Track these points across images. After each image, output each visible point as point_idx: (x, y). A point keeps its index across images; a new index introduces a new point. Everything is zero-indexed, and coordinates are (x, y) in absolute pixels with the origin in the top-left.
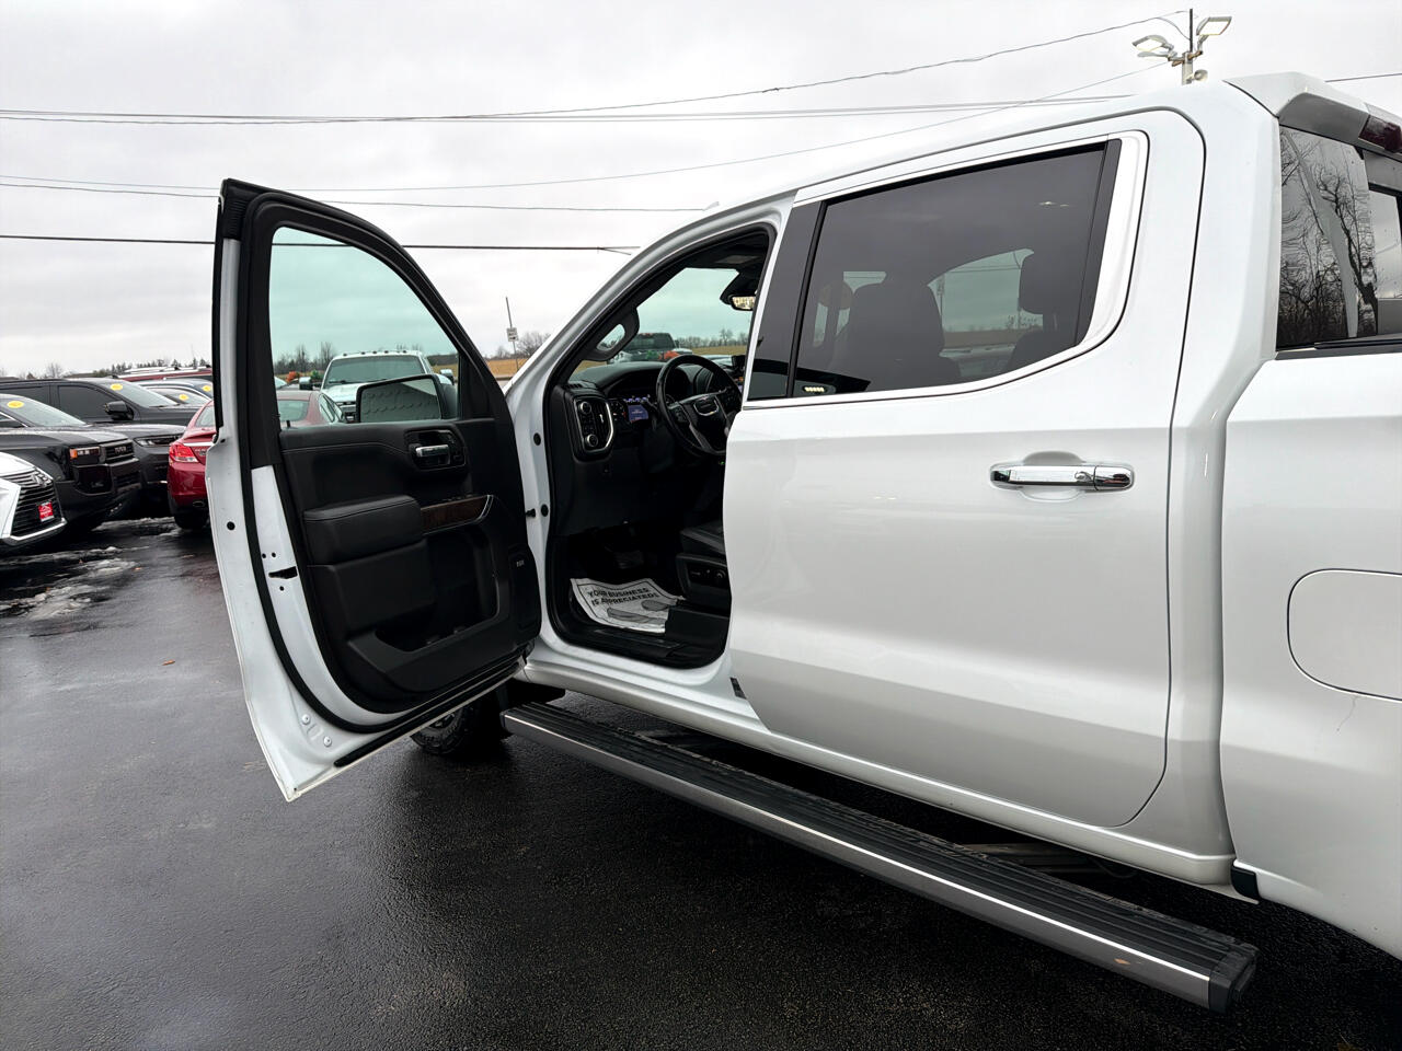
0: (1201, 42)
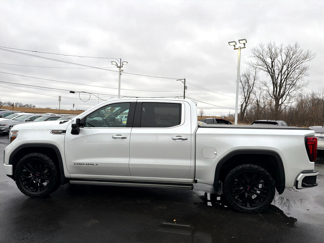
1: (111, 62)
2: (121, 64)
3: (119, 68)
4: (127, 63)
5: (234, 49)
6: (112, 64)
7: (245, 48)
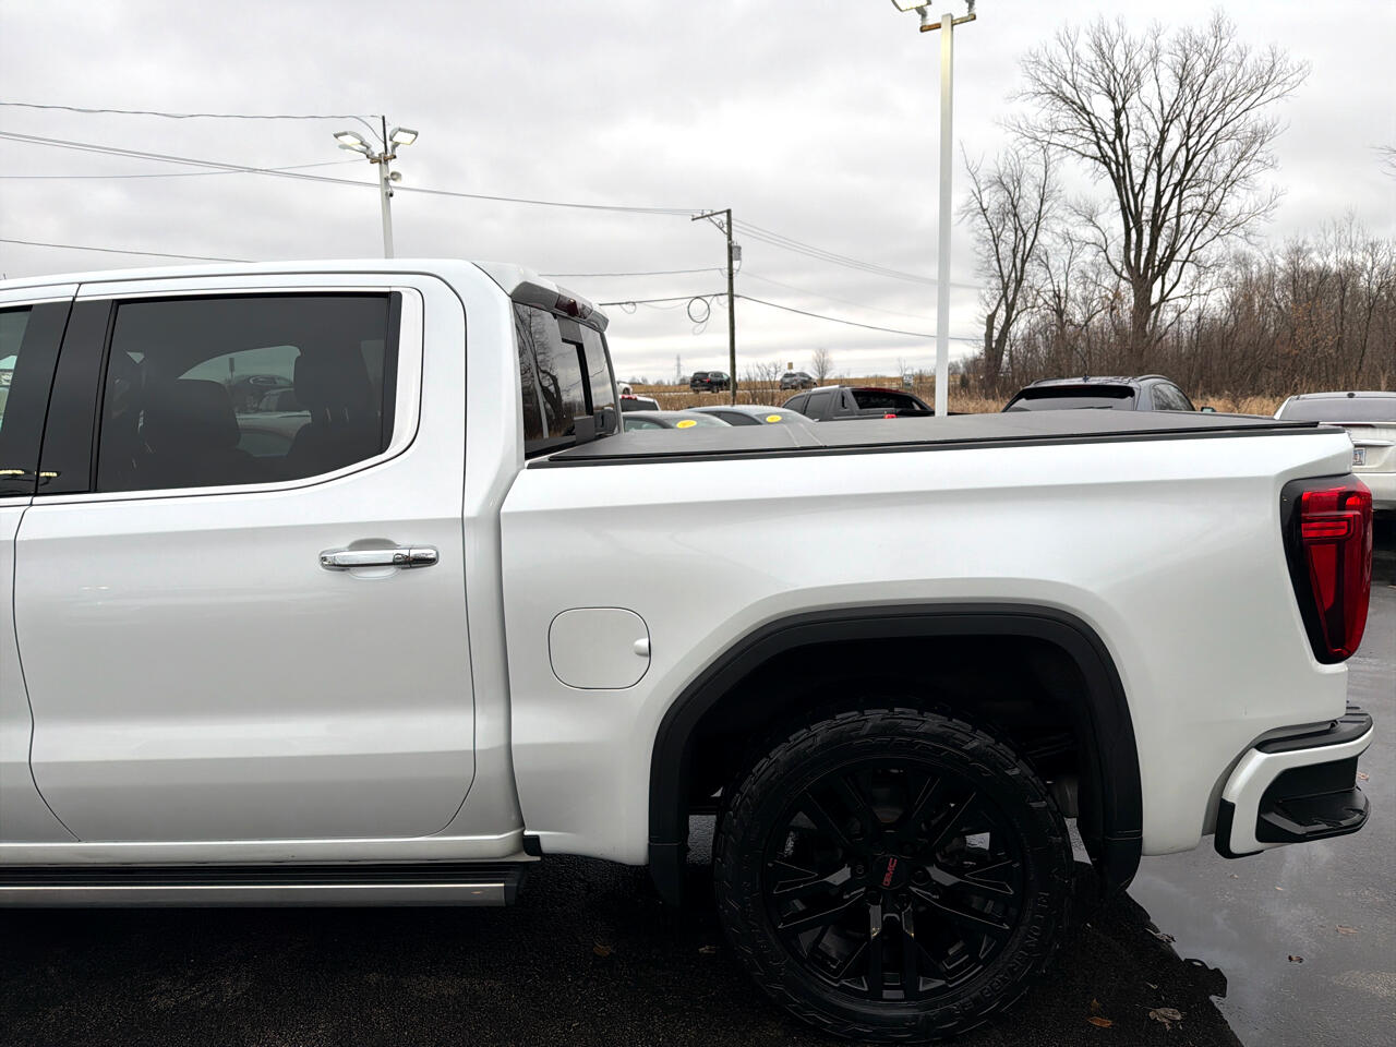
0: (394, 147)
1: (336, 136)
2: (385, 143)
3: (377, 164)
4: (416, 134)
5: (922, 30)
6: (344, 147)
7: (975, 18)
